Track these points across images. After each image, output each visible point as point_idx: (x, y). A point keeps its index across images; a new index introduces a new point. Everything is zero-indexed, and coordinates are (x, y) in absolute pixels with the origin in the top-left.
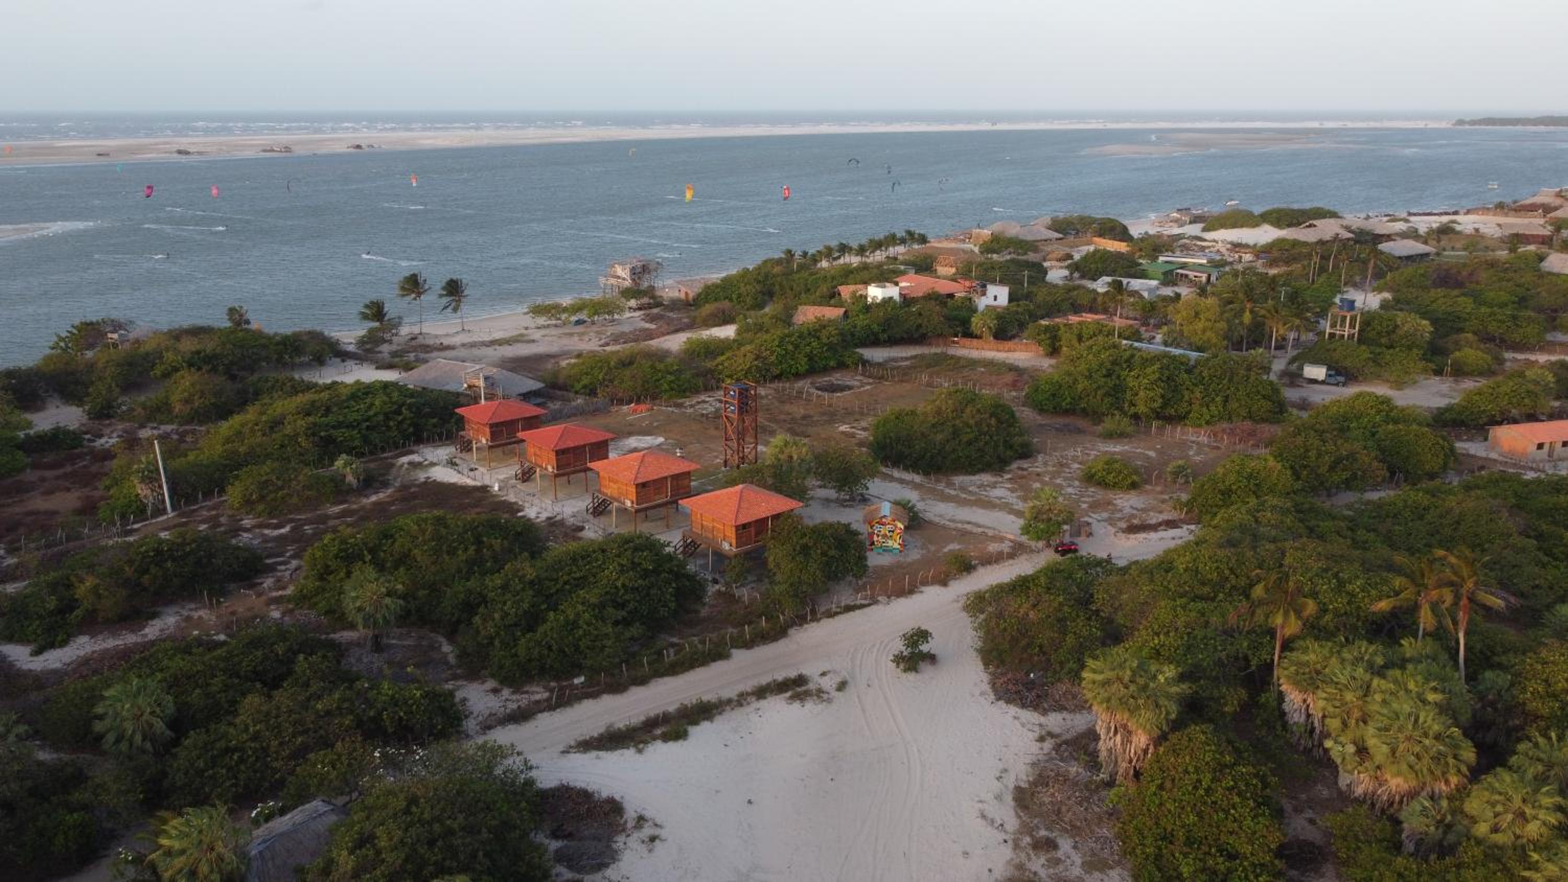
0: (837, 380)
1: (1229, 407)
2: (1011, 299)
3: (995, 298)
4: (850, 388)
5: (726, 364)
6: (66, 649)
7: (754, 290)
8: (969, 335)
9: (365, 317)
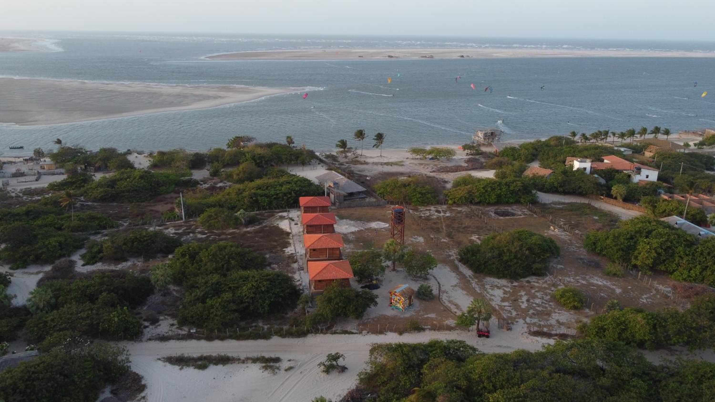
0: (512, 209)
1: (704, 273)
2: (659, 179)
3: (647, 177)
4: (513, 215)
5: (452, 193)
6: (92, 266)
7: (527, 153)
8: (610, 196)
9: (337, 146)
